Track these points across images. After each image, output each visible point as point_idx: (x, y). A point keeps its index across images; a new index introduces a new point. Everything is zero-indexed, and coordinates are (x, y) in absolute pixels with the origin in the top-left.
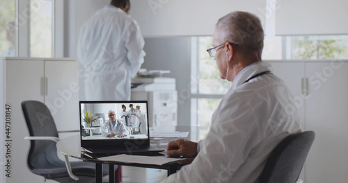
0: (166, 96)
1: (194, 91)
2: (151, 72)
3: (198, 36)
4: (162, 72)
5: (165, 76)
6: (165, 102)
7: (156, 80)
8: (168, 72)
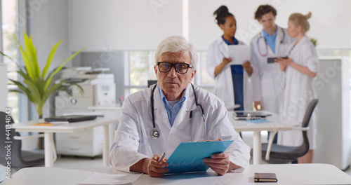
0: (106, 88)
1: (126, 84)
2: (97, 70)
3: (129, 51)
4: (104, 70)
5: (106, 73)
6: (105, 92)
7: (100, 76)
8: (108, 69)
